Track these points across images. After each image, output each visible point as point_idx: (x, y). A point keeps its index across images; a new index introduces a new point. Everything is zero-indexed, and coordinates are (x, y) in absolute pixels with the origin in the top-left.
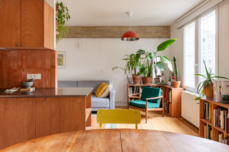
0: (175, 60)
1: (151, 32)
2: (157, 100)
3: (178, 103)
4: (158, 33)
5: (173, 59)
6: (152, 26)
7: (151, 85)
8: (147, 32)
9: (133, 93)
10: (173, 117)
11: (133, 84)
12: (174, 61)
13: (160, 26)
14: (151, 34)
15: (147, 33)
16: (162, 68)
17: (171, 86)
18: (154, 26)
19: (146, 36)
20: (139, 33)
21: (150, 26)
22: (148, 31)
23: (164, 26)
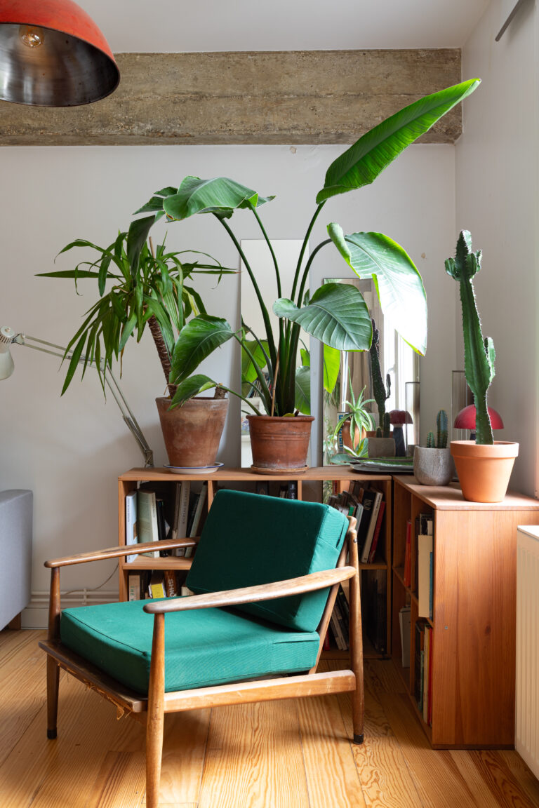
0: (463, 265)
1: (317, 96)
2: (295, 602)
3: (488, 630)
4: (367, 98)
5: (452, 254)
6: (323, 53)
7: (300, 478)
8: (279, 99)
9: (163, 536)
10: (442, 748)
11: (169, 472)
12: (457, 274)
13: (381, 53)
14: (314, 109)
15: (278, 102)
16: (343, 332)
17: (446, 484)
18: (336, 52)
19: (277, 120)
20: (222, 104)
21: (307, 53)
22: (289, 84)
23: (416, 52)
